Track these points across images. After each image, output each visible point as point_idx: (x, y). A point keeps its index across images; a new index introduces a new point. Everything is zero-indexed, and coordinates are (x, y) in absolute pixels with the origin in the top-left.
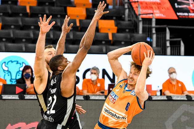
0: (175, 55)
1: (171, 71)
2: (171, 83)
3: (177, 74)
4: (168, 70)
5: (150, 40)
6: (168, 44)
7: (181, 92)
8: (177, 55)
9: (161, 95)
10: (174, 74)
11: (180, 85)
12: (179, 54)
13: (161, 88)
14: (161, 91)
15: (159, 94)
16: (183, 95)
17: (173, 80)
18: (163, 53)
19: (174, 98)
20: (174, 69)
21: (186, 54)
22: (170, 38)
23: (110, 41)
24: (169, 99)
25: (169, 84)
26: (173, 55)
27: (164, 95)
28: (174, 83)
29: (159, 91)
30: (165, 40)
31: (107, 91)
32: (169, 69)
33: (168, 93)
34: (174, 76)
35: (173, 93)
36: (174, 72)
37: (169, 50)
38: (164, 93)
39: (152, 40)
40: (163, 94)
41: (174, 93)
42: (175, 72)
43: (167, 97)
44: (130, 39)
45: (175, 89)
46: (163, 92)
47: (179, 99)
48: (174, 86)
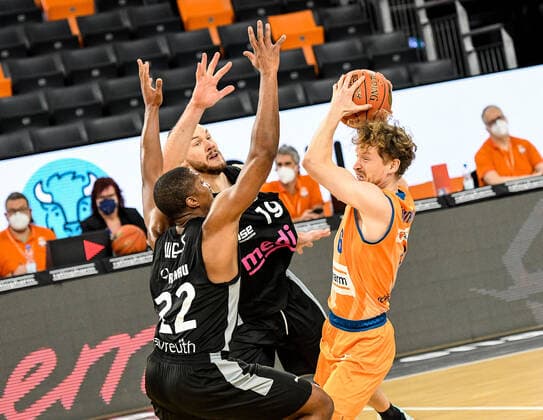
0: (494, 72)
1: (492, 117)
2: (497, 149)
3: (507, 122)
4: (483, 116)
5: (419, 45)
6: (468, 45)
7: (530, 169)
8: (499, 71)
9: (476, 185)
10: (499, 122)
11: (522, 150)
12: (503, 67)
13: (472, 167)
14: (474, 175)
15: (469, 184)
16: (534, 175)
17: (501, 139)
18: (459, 73)
19: (513, 189)
20: (496, 108)
21: (523, 62)
22: (472, 27)
23: (312, 67)
24: (501, 192)
25: (492, 152)
26: (488, 73)
27: (486, 184)
28: (505, 147)
29: (469, 176)
30: (459, 38)
31: (331, 205)
32: (485, 110)
33: (493, 178)
34: (501, 128)
35: (506, 175)
36: (499, 118)
37: (473, 62)
38: (482, 180)
39: (422, 44)
40: (481, 183)
41: (511, 175)
42: (501, 117)
43: (495, 188)
44: (364, 51)
45: (510, 163)
46: (480, 176)
47: (526, 187)
48: (508, 154)
